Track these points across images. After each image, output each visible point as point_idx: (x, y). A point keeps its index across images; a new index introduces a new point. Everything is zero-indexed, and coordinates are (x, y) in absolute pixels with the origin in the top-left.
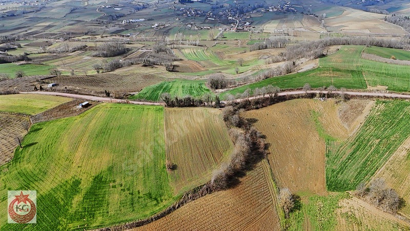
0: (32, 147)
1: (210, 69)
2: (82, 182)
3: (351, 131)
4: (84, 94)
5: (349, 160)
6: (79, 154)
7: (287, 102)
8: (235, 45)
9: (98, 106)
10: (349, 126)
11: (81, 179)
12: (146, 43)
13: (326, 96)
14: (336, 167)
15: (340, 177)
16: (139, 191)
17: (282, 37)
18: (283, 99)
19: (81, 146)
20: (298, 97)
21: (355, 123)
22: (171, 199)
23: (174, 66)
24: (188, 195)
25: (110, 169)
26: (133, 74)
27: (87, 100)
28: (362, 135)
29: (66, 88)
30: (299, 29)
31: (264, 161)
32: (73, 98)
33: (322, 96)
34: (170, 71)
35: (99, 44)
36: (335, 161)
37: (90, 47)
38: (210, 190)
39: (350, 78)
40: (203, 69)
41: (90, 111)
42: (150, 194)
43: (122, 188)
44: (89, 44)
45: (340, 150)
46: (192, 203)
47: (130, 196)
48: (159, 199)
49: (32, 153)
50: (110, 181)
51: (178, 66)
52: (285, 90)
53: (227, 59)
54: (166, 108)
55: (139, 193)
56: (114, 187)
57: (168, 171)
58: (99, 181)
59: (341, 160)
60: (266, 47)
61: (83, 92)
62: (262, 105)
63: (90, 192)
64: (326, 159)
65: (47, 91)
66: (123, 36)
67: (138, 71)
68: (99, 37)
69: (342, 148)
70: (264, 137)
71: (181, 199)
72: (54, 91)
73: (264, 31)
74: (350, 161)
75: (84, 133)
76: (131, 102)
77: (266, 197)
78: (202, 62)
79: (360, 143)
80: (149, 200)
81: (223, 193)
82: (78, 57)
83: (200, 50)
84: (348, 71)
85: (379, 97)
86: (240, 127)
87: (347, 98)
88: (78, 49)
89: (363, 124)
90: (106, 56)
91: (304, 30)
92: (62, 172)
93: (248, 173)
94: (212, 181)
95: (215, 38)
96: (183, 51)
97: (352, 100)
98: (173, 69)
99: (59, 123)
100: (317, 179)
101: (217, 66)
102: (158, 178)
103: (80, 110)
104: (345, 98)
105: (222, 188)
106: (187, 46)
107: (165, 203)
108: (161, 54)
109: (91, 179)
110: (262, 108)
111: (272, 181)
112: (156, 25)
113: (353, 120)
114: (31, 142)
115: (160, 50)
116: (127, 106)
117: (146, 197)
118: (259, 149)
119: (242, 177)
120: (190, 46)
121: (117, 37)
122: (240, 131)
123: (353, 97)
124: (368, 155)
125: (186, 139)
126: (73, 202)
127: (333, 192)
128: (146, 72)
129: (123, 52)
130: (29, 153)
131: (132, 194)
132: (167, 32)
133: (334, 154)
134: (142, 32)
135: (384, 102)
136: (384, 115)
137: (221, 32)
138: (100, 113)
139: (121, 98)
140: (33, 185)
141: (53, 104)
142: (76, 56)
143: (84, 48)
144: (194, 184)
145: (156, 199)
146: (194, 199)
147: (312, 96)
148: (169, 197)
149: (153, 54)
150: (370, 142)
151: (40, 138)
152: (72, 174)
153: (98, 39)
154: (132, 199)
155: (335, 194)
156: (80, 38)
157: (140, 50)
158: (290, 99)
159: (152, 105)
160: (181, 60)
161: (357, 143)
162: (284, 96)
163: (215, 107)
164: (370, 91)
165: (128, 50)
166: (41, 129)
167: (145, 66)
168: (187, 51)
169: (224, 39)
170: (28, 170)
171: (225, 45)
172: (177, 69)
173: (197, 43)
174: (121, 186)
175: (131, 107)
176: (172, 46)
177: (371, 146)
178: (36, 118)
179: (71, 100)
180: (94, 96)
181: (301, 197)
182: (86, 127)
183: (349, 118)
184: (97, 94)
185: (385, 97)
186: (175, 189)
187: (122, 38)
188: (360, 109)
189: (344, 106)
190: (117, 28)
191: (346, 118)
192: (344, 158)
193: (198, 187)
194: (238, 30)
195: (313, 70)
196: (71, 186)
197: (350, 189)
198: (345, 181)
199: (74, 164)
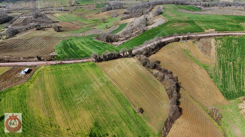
1: (84, 27)
3: (213, 59)
5: (225, 78)
6: (59, 118)
7: (166, 46)
8: (88, 9)
9: (38, 70)
10: (210, 56)
12: (22, 11)
13: (186, 39)
14: (221, 84)
15: (228, 90)
19: (55, 110)
20: (171, 42)
21: (212, 54)
23: (58, 27)
24: (163, 129)
25: (97, 125)
26: (33, 37)
28: (220, 61)
31: (181, 89)
33: (184, 39)
34: (58, 31)
36: (218, 80)
38: (172, 121)
39: (190, 26)
40: (78, 27)
45: (216, 72)
46: (169, 135)
51: (61, 27)
53: (89, 19)
57: (140, 114)
59: (221, 78)
64: (212, 79)
67: (34, 35)
71: (162, 134)
75: (47, 97)
76: (64, 62)
77: (199, 114)
78: (74, 22)
79: (223, 66)
83: (66, 14)
85: (215, 36)
86: (155, 69)
87: (199, 39)
89: (216, 54)
93: (180, 101)
95: (72, 4)
96: (54, 15)
97: (201, 40)
99: (14, 92)
100: (217, 95)
101: (86, 24)
106: (55, 11)
110: (156, 52)
111: (195, 102)
113: (210, 52)
115: (37, 16)
116: (64, 67)
120: (58, 11)
122: (156, 71)
123: (201, 37)
124: (232, 73)
127: (231, 101)
128: (42, 34)
133: (214, 75)
135: (219, 39)
136: (224, 46)
138: (46, 76)
139: (51, 60)
146: (168, 131)
147: (178, 40)
149: (34, 19)
150: (228, 65)
155: (233, 101)
158: (167, 44)
159: (83, 62)
160: (58, 22)
161: (221, 66)
163: (130, 57)
164: (207, 33)
165: (11, 18)
167: (38, 29)
168: (58, 15)
169: (79, 5)
171: (82, 9)
172: (62, 29)
173: (62, 8)
175: (68, 67)
176: (45, 12)
177: (230, 67)
179: (8, 68)
180: (27, 61)
182: (44, 91)
183: (206, 51)
185: (218, 36)
186: (153, 128)
188: (209, 45)
193: (165, 121)
197: (239, 97)
198: (232, 92)
199: (62, 128)
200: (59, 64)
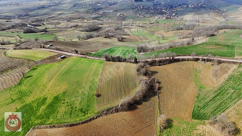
0: (29, 78)
1: (144, 41)
2: (48, 99)
3: (217, 83)
4: (64, 51)
6: (50, 84)
7: (180, 62)
8: (163, 27)
9: (69, 58)
10: (217, 80)
11: (48, 97)
12: (111, 24)
13: (206, 60)
14: (201, 105)
15: (202, 111)
16: (76, 107)
17: (194, 23)
18: (178, 60)
19: (53, 79)
20: (188, 60)
22: (93, 114)
23: (123, 38)
24: (103, 112)
25: (64, 93)
27: (65, 55)
28: (223, 87)
29: (56, 47)
30: (207, 19)
31: (157, 97)
32: (58, 53)
33: (204, 60)
34: (119, 41)
35: (84, 24)
36: (201, 101)
37: (80, 26)
38: (117, 111)
39: (225, 50)
40: (140, 41)
41: (64, 61)
42: (82, 109)
43: (68, 104)
44: (80, 24)
45: (206, 95)
46: (105, 117)
47: (71, 109)
48: (86, 112)
49: (29, 81)
50: (62, 100)
51: (125, 38)
52: (180, 55)
53: (156, 35)
54: (106, 62)
55: (76, 108)
56: (63, 103)
57: (95, 97)
58: (57, 99)
59: (206, 101)
60: (182, 29)
61: (65, 50)
62: (163, 64)
63: (50, 105)
64: (196, 99)
65: (46, 48)
66: (99, 20)
67: (101, 40)
68: (86, 21)
69: (208, 94)
70: (159, 83)
71: (98, 114)
72: (50, 48)
73: (183, 19)
74: (211, 102)
75: (57, 72)
76: (87, 57)
77: (151, 118)
78: (141, 37)
79: (221, 91)
80: (80, 113)
81: (125, 113)
82: (72, 31)
83: (141, 29)
84: (226, 45)
85: (241, 63)
86: (145, 76)
87: (220, 62)
88: (73, 27)
89: (226, 79)
90: (87, 31)
91: (210, 19)
92: (39, 92)
93: (144, 103)
94: (119, 106)
95: (152, 22)
96: (131, 29)
97: (223, 64)
98: (122, 40)
99: (46, 66)
100: (187, 111)
101: (149, 39)
102: (89, 101)
103: (60, 60)
104: (219, 62)
105: (125, 110)
106: (134, 27)
107: (89, 115)
108: (118, 31)
109: (53, 98)
110: (163, 65)
111: (158, 109)
112: (119, 14)
113: (220, 77)
114: (29, 75)
115: (118, 29)
116: (85, 59)
117: (79, 111)
118: (154, 89)
119: (139, 105)
120: (136, 27)
121: (96, 21)
123: (224, 62)
124: (224, 99)
125: (111, 80)
126: (41, 109)
127: (195, 120)
128: (105, 41)
129: (97, 29)
130: (27, 81)
131: (72, 108)
132: (124, 18)
133: (202, 96)
134: (110, 18)
136: (241, 75)
137: (156, 19)
138: (69, 62)
139: (83, 55)
140: (24, 98)
141: (47, 56)
142: (72, 30)
143: (76, 26)
144: (108, 106)
145: (84, 112)
146: (107, 115)
147: (197, 60)
148: (92, 112)
149: (114, 31)
150: (228, 92)
151: (35, 74)
152: (44, 94)
153: (85, 22)
154: (71, 111)
155: (197, 121)
156: (76, 21)
157: (107, 29)
158: (182, 61)
159: (99, 59)
160: (129, 35)
161: (219, 91)
162: (179, 59)
163: (134, 63)
164: (236, 59)
165: (100, 28)
166: (37, 69)
167: (106, 37)
168: (133, 30)
169: (157, 23)
170: (24, 90)
171: (157, 27)
172: (124, 40)
173: (140, 25)
174: (67, 103)
175: (87, 60)
176: (125, 26)
177: (227, 94)
178: (36, 63)
179: (57, 54)
180: (69, 52)
181: (174, 121)
182: (59, 69)
183: (218, 75)
184: (72, 52)
186: (97, 108)
187: (98, 21)
188: (226, 70)
189: (217, 67)
190: (97, 15)
191: (216, 75)
192: (208, 100)
193: (110, 108)
194: (167, 18)
195: (202, 44)
196: (42, 101)
197: (206, 119)
198: (204, 114)
199: (47, 89)
200: (84, 57)
